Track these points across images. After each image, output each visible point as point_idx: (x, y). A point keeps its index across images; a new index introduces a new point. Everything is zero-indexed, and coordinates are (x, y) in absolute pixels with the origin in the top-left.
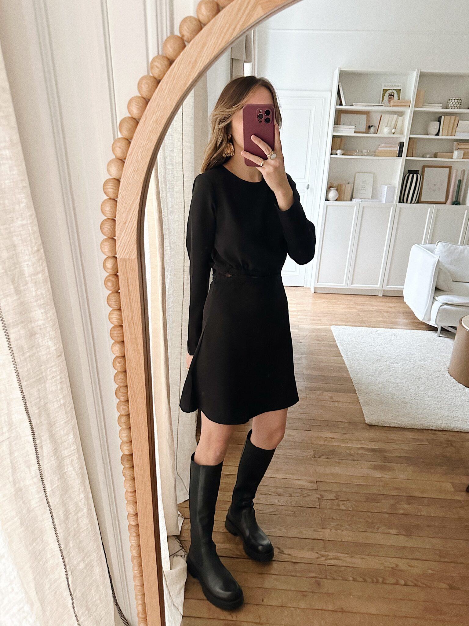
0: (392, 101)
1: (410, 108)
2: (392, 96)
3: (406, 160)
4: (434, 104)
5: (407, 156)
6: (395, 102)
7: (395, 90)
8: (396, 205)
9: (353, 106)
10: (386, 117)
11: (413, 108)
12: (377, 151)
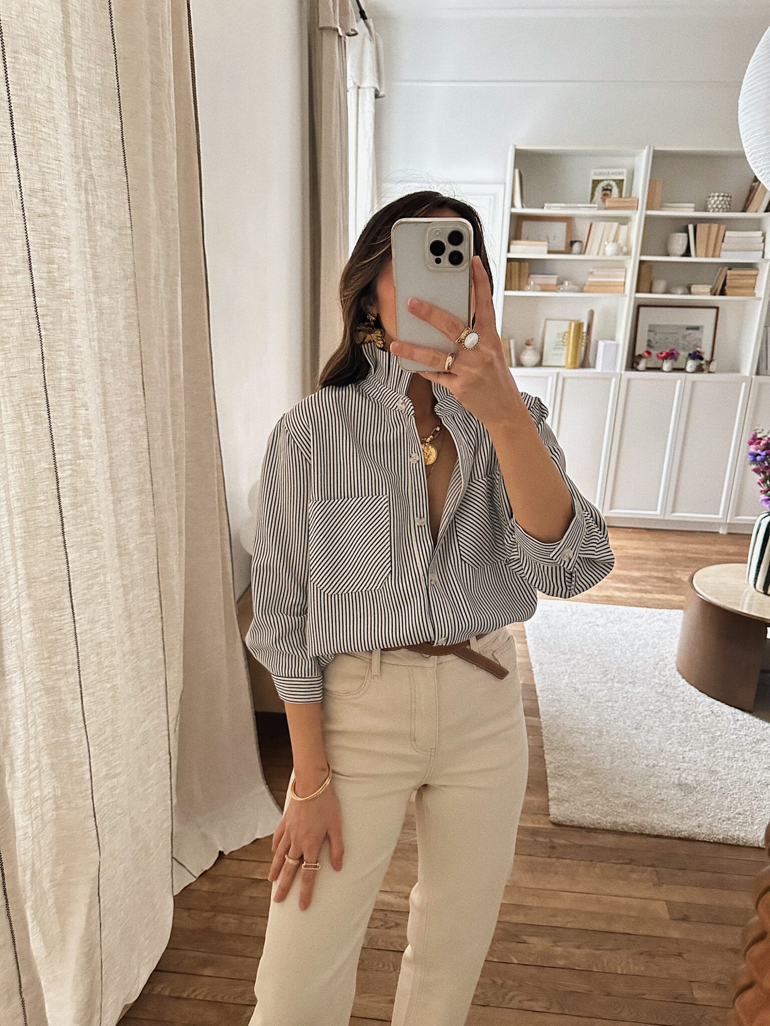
0: (607, 201)
1: (639, 212)
2: (607, 190)
3: (636, 298)
4: (680, 205)
5: (637, 291)
6: (614, 202)
7: (614, 180)
8: (621, 375)
9: (543, 208)
10: (600, 228)
11: (644, 211)
12: (587, 284)
